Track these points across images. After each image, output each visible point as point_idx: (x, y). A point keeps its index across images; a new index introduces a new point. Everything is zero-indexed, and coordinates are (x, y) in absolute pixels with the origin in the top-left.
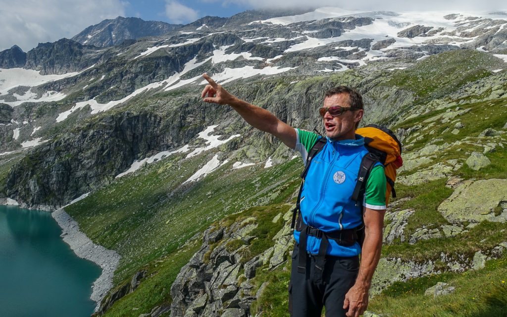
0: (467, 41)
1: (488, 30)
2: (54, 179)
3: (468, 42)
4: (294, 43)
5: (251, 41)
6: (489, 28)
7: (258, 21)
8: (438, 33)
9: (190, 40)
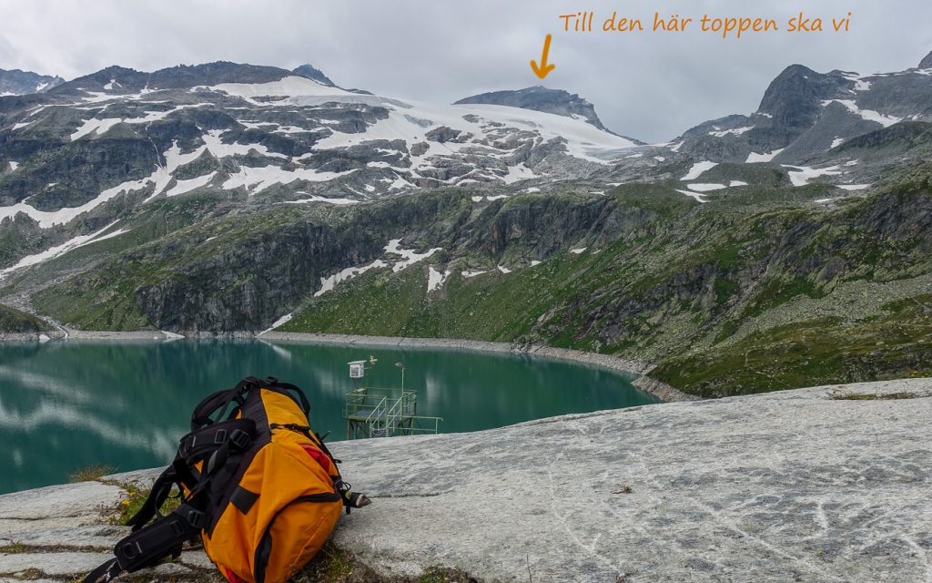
0: (505, 153)
1: (522, 143)
2: (248, 300)
3: (507, 155)
4: (319, 136)
5: (255, 126)
6: (522, 140)
7: (204, 87)
8: (469, 140)
9: (151, 113)
